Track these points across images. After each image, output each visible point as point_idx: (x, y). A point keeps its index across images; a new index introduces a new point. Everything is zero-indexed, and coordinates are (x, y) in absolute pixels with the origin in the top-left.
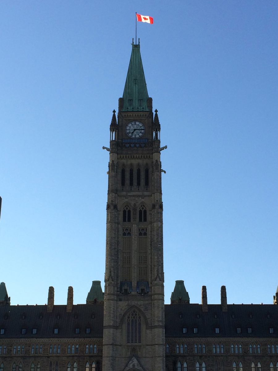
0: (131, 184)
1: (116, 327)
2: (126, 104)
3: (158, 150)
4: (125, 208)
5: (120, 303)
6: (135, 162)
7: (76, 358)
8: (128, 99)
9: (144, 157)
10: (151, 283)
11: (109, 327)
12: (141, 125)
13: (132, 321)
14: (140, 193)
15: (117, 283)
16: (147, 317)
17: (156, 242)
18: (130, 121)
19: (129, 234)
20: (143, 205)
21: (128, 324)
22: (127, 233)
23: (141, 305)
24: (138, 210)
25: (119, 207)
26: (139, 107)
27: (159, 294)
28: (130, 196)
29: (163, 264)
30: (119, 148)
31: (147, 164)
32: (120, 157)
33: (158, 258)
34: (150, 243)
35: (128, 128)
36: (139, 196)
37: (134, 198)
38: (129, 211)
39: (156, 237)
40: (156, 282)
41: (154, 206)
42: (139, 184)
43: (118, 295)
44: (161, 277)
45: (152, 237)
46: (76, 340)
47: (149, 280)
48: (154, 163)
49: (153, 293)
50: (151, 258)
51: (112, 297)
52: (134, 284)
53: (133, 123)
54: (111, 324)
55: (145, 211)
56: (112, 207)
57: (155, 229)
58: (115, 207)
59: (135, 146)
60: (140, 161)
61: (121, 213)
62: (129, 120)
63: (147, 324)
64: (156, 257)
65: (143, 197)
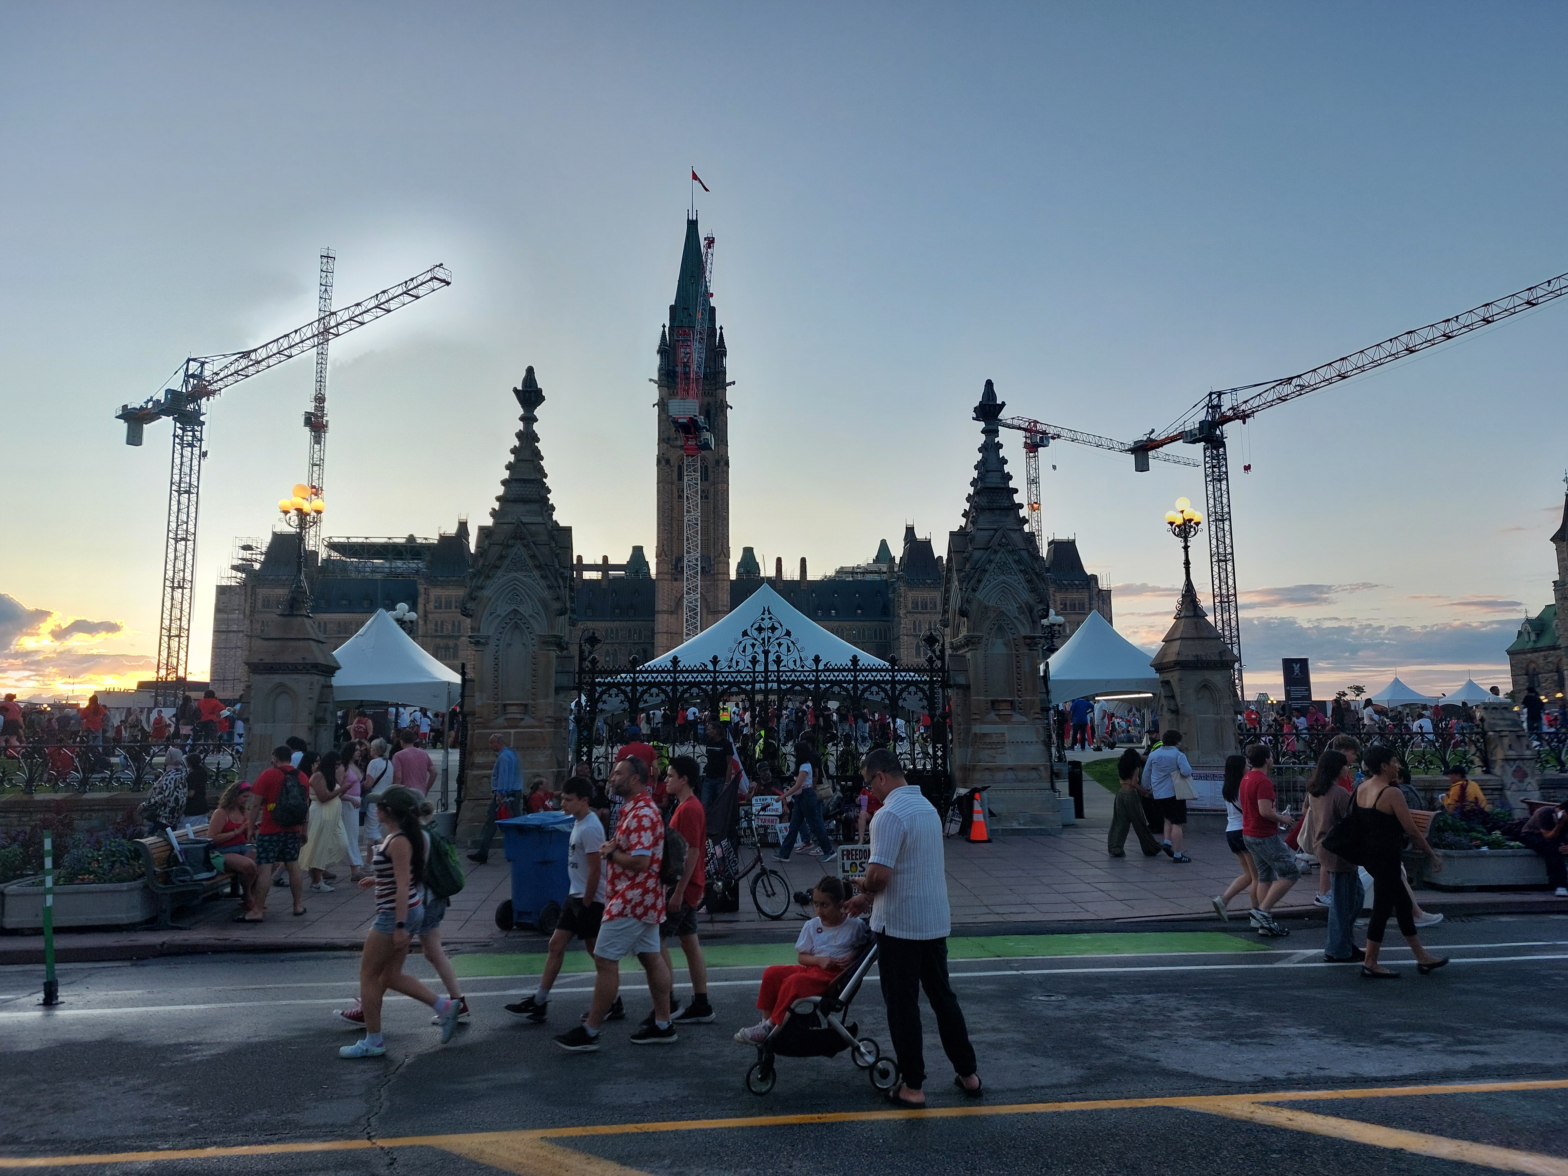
1: (672, 613)
2: (680, 315)
3: (723, 385)
7: (616, 645)
9: (705, 394)
10: (714, 560)
11: (664, 612)
15: (672, 560)
16: (709, 600)
17: (720, 508)
25: (672, 462)
27: (724, 574)
29: (728, 536)
30: (670, 380)
32: (672, 392)
33: (723, 529)
34: (712, 510)
40: (720, 559)
41: (717, 462)
43: (672, 574)
44: (726, 553)
45: (716, 502)
47: (712, 557)
48: (720, 403)
49: (716, 571)
51: (666, 577)
54: (665, 609)
56: (663, 463)
57: (720, 493)
58: (668, 462)
61: (676, 469)
63: (708, 608)
64: (720, 529)
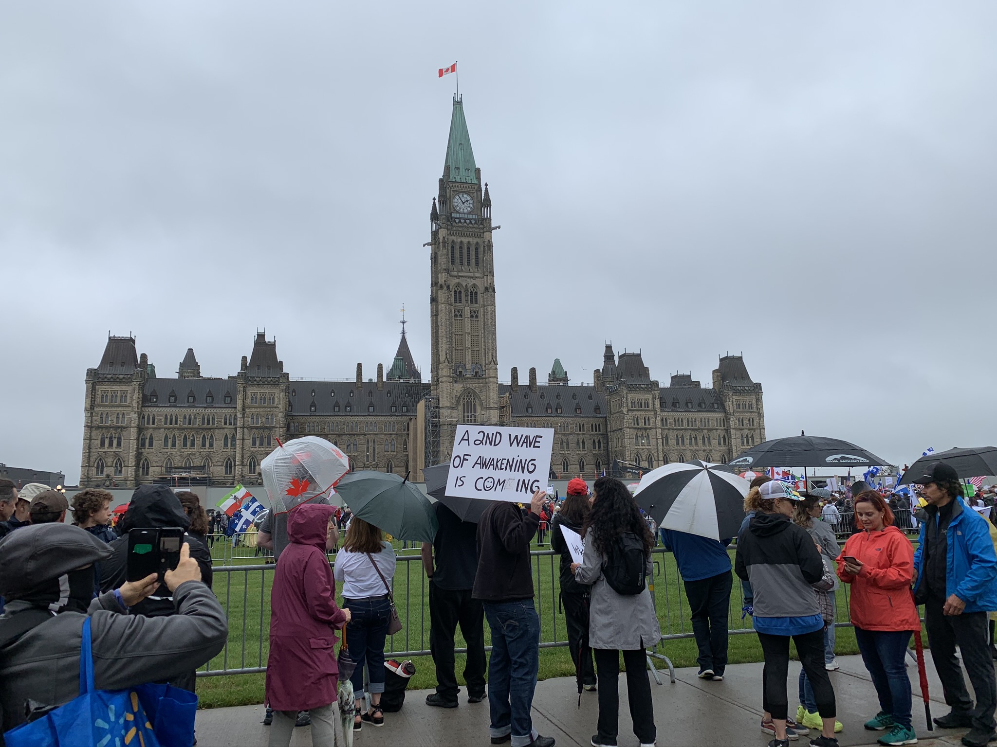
0: (462, 263)
1: (452, 408)
2: (453, 172)
3: (490, 229)
4: (456, 289)
5: (456, 385)
6: (465, 240)
7: (393, 436)
8: (454, 167)
9: (475, 235)
10: (485, 367)
11: (447, 407)
12: (469, 198)
13: (467, 401)
14: (471, 275)
15: (452, 366)
16: (482, 399)
17: (490, 325)
18: (458, 193)
19: (461, 316)
20: (474, 286)
21: (464, 404)
22: (459, 314)
23: (476, 387)
24: (470, 291)
25: (451, 287)
26: (467, 178)
27: (494, 377)
28: (462, 276)
30: (449, 223)
31: (477, 243)
32: (450, 233)
33: (492, 342)
34: (482, 326)
35: (456, 200)
36: (469, 277)
37: (465, 279)
38: (460, 292)
39: (490, 321)
40: (491, 366)
41: (487, 289)
42: (469, 264)
43: (453, 378)
45: (486, 320)
46: (394, 418)
47: (484, 364)
48: (486, 243)
49: (487, 375)
50: (485, 342)
52: (468, 366)
53: (461, 196)
54: (449, 405)
55: (476, 293)
57: (489, 313)
59: (465, 222)
60: (471, 240)
61: (453, 293)
62: (456, 191)
63: (482, 405)
64: (490, 341)
65: (474, 278)
